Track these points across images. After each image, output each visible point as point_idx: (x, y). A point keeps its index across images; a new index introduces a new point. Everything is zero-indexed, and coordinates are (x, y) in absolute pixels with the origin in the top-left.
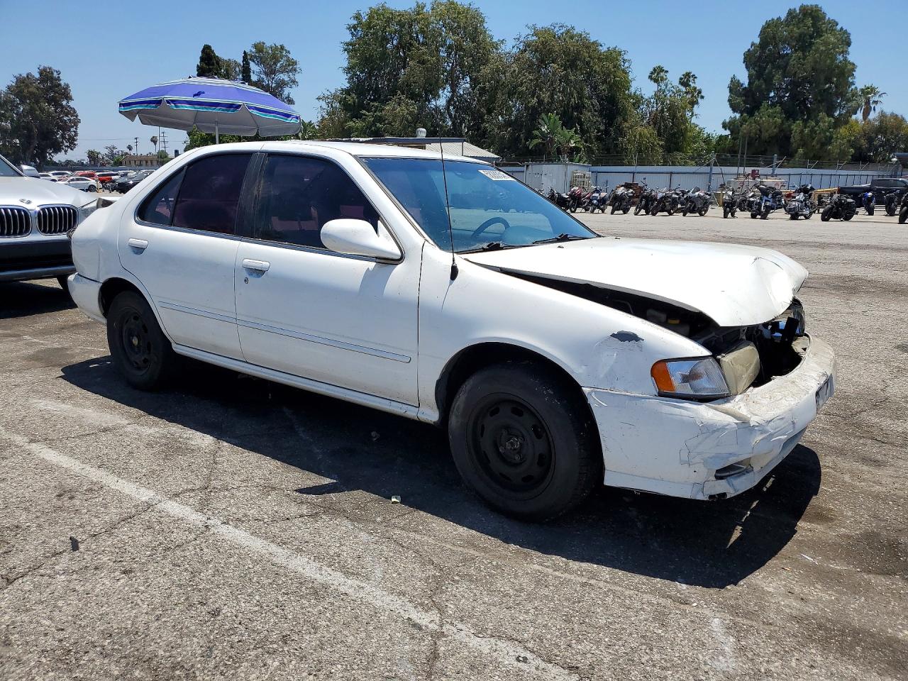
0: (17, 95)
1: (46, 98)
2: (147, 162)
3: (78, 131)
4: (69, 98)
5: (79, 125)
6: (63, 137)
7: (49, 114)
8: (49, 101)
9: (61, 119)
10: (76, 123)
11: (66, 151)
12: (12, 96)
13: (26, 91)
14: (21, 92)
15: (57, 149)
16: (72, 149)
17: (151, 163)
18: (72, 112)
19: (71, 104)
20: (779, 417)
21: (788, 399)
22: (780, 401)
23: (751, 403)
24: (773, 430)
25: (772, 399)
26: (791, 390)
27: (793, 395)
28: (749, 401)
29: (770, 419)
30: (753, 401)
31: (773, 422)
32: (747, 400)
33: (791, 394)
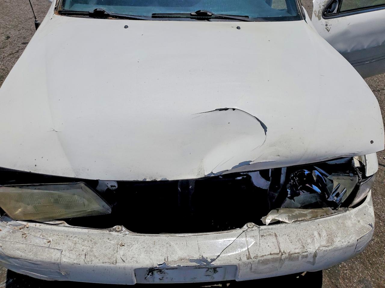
20: (30, 261)
21: (68, 254)
22: (52, 250)
23: (19, 234)
24: (18, 264)
25: (49, 243)
26: (94, 250)
27: (85, 255)
28: (21, 230)
29: (12, 256)
30: (25, 234)
31: (19, 260)
32: (20, 229)
33: (84, 253)
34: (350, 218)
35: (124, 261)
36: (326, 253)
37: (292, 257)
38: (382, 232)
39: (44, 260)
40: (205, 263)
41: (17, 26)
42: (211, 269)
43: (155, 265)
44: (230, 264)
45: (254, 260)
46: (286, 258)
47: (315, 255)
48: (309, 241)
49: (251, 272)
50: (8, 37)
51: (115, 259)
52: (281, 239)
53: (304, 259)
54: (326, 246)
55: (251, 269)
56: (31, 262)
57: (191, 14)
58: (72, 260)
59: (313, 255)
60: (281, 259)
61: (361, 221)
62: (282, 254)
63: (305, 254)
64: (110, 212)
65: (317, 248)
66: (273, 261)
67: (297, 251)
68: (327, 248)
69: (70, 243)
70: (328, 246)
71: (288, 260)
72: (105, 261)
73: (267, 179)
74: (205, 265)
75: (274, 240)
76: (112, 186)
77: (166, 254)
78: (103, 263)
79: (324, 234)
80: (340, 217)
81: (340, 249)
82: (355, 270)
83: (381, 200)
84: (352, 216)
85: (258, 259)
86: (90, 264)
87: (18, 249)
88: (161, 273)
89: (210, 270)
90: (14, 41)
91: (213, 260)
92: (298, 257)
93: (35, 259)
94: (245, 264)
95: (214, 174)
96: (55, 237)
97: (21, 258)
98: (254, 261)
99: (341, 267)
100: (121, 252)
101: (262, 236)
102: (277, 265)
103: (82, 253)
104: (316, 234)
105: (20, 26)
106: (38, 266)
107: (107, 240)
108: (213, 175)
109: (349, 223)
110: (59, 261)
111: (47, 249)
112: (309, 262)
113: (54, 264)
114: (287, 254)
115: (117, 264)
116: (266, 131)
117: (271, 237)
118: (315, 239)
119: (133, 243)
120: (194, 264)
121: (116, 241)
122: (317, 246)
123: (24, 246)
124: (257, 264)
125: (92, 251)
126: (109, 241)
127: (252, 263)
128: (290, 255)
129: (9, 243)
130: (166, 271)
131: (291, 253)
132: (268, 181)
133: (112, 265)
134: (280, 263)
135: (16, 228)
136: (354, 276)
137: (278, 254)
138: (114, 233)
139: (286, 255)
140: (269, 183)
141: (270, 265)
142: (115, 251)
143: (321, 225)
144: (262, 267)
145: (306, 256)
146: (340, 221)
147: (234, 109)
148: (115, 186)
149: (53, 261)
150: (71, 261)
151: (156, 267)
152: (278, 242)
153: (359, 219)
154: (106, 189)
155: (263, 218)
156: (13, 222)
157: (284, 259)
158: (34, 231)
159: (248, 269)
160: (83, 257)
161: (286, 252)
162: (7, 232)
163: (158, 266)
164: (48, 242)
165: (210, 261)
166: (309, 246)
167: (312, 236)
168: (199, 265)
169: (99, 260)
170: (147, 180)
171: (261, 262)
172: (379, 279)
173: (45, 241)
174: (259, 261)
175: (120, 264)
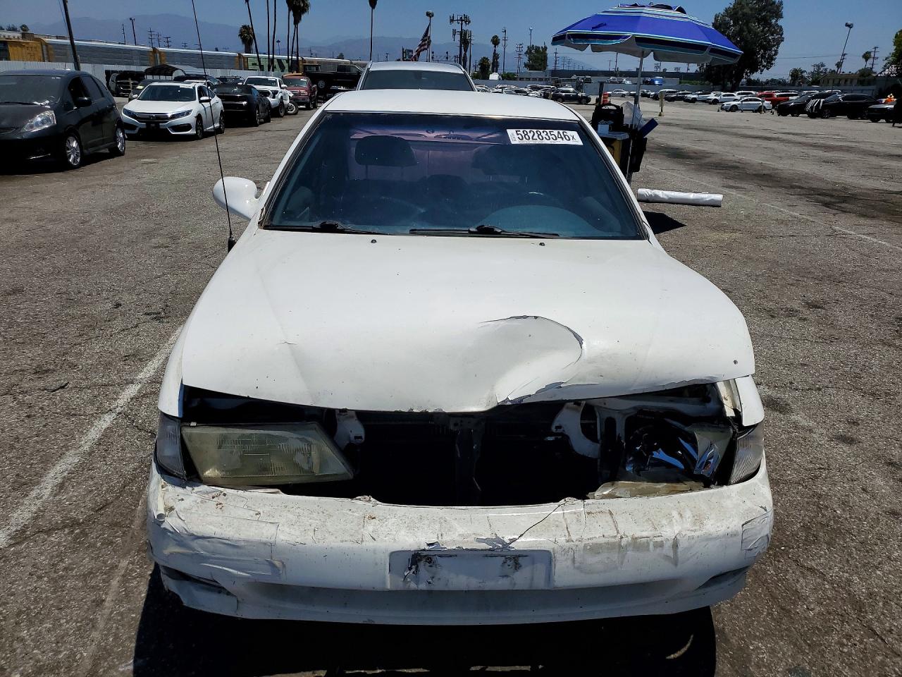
0: (731, 17)
1: (757, 18)
2: (846, 81)
3: (780, 50)
4: (779, 16)
5: (782, 44)
6: (763, 57)
7: (756, 34)
8: (759, 21)
9: (766, 39)
10: (779, 42)
11: (762, 71)
12: (727, 19)
13: (740, 12)
14: (736, 13)
15: (754, 70)
16: (768, 69)
17: (851, 82)
18: (779, 31)
19: (780, 22)
20: (227, 542)
21: (288, 530)
22: (264, 525)
23: (212, 504)
24: (206, 551)
25: (258, 516)
26: (328, 524)
27: (315, 530)
28: (214, 500)
29: (199, 535)
30: (220, 504)
31: (209, 542)
32: (213, 498)
33: (313, 528)
34: (729, 497)
35: (374, 539)
36: (693, 541)
37: (638, 545)
38: (829, 598)
39: (251, 538)
40: (501, 546)
41: (134, 289)
42: (510, 558)
43: (422, 545)
44: (539, 549)
45: (577, 543)
46: (628, 545)
47: (675, 545)
48: (664, 522)
49: (574, 567)
50: (118, 305)
51: (360, 536)
52: (618, 519)
53: (658, 550)
54: (692, 531)
55: (574, 560)
56: (230, 542)
57: (469, 231)
58: (294, 537)
59: (671, 542)
60: (620, 546)
61: (747, 502)
62: (622, 538)
63: (659, 539)
64: (351, 476)
65: (677, 532)
66: (608, 549)
67: (645, 534)
68: (693, 534)
69: (290, 516)
70: (695, 531)
71: (631, 548)
72: (344, 539)
73: (594, 439)
74: (499, 548)
75: (608, 517)
76: (356, 437)
77: (440, 530)
78: (342, 541)
79: (688, 514)
80: (713, 494)
81: (716, 538)
82: (779, 653)
83: (827, 551)
84: (733, 495)
85: (584, 543)
86: (321, 544)
87: (211, 524)
88: (431, 566)
89: (508, 562)
90: (129, 310)
91: (513, 540)
92: (648, 543)
93: (236, 536)
94: (565, 551)
95: (509, 401)
96: (267, 509)
97: (213, 536)
98: (577, 546)
99: (752, 650)
100: (370, 527)
101: (589, 513)
102: (615, 557)
103: (309, 528)
104: (675, 513)
105: (140, 289)
106: (239, 551)
107: (348, 512)
108: (509, 403)
109: (728, 503)
110: (272, 540)
111: (255, 523)
112: (667, 557)
113: (265, 544)
114: (630, 539)
115: (364, 544)
116: (581, 344)
117: (603, 515)
118: (674, 521)
119: (389, 517)
120: (484, 546)
121: (361, 513)
122: (677, 529)
123: (220, 519)
124: (582, 552)
125: (324, 525)
126: (350, 513)
127: (574, 548)
128: (635, 539)
129: (196, 515)
130: (439, 560)
131: (636, 536)
132: (596, 444)
133: (356, 545)
134: (619, 552)
135: (207, 496)
136: (778, 663)
137: (615, 537)
138: (359, 502)
139: (627, 538)
140: (599, 445)
141: (603, 557)
142: (361, 526)
143: (682, 504)
144: (592, 560)
145: (661, 545)
146: (713, 500)
147: (536, 317)
148: (361, 437)
149: (264, 539)
150: (292, 539)
151: (424, 550)
152: (614, 522)
153: (744, 499)
154: (346, 444)
155: (590, 493)
156: (204, 488)
157: (626, 546)
158: (234, 500)
159: (569, 563)
160: (312, 534)
161: (628, 535)
162: (193, 501)
163: (427, 548)
164: (257, 514)
165: (508, 542)
166: (664, 529)
167: (669, 516)
168: (491, 547)
169: (336, 537)
170: (415, 411)
171: (588, 547)
172: (826, 668)
173: (252, 513)
174: (585, 546)
175: (369, 544)
